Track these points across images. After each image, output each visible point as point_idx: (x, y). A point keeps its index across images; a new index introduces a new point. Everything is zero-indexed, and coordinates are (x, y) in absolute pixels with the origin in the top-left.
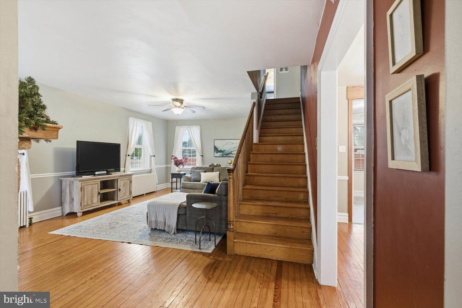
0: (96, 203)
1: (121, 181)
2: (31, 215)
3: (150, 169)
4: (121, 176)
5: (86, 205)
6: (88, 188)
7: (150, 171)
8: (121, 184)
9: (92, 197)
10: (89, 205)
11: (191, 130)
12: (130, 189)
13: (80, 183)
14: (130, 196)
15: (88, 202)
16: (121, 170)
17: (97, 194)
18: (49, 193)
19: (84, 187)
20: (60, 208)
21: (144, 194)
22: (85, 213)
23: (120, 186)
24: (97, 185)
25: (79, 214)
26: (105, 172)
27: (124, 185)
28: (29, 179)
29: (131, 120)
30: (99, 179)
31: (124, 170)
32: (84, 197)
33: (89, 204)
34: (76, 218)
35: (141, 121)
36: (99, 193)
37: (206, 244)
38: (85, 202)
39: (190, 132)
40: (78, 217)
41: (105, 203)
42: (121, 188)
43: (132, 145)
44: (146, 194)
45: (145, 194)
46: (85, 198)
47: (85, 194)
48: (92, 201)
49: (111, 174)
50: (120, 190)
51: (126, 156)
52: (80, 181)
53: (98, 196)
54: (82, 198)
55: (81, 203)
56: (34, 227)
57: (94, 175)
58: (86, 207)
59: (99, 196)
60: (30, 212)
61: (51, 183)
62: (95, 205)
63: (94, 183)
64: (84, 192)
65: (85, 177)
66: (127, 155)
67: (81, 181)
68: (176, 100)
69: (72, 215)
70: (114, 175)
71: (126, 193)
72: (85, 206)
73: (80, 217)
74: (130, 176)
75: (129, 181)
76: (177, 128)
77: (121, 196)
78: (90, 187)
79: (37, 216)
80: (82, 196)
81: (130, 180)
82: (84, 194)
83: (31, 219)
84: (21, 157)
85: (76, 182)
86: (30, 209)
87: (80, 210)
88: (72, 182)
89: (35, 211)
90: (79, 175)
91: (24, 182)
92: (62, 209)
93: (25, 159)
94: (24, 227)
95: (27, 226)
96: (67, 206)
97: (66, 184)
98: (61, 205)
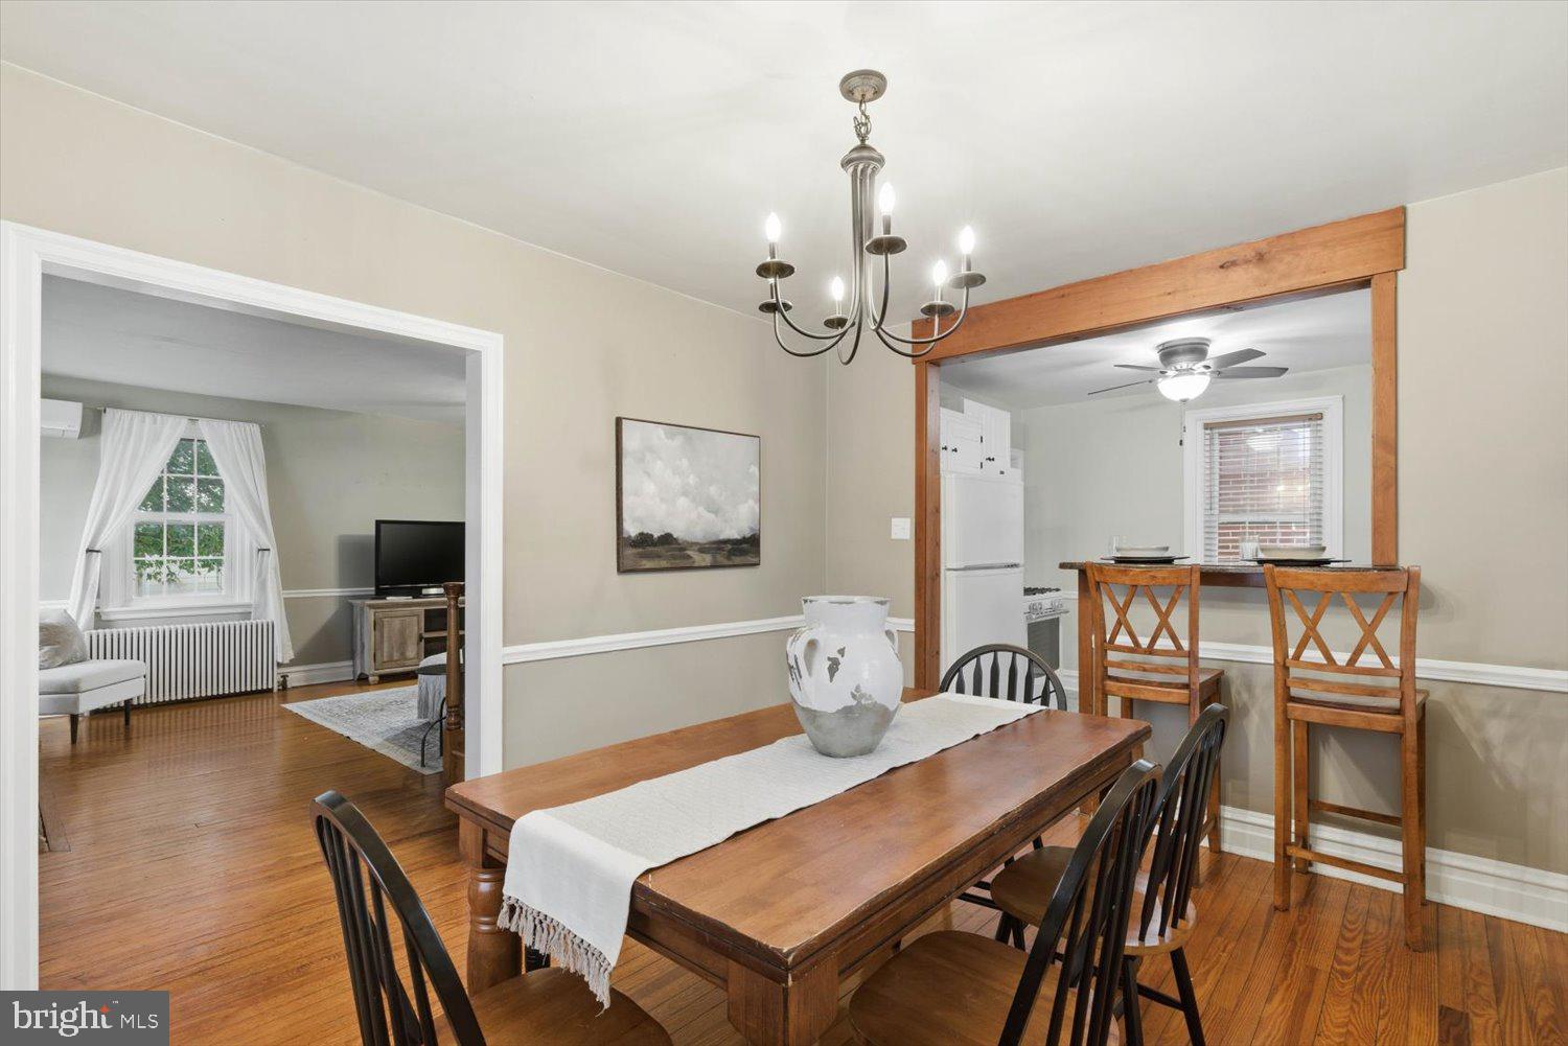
0: (414, 657)
2: (284, 670)
5: (389, 661)
6: (393, 625)
9: (403, 645)
10: (396, 661)
15: (391, 656)
17: (415, 639)
18: (325, 631)
19: (383, 622)
20: (350, 663)
24: (415, 618)
25: (372, 679)
26: (441, 591)
28: (280, 599)
30: (424, 605)
32: (382, 642)
33: (395, 658)
34: (365, 686)
36: (421, 638)
38: (385, 654)
40: (370, 685)
46: (386, 645)
47: (385, 635)
48: (403, 654)
52: (374, 607)
53: (418, 644)
54: (377, 648)
55: (375, 654)
56: (289, 693)
57: (417, 595)
58: (386, 665)
59: (422, 643)
60: (280, 665)
61: (329, 611)
62: (409, 662)
63: (409, 614)
64: (382, 631)
65: (391, 599)
69: (363, 677)
72: (386, 662)
73: (374, 685)
78: (397, 622)
79: (297, 675)
80: (377, 644)
82: (382, 636)
83: (284, 677)
84: (263, 556)
85: (367, 609)
86: (279, 658)
87: (373, 671)
88: (362, 609)
89: (292, 663)
90: (381, 593)
91: (266, 604)
92: (354, 666)
93: (272, 559)
94: (269, 691)
95: (275, 690)
96: (358, 662)
97: (357, 611)
98: (352, 658)
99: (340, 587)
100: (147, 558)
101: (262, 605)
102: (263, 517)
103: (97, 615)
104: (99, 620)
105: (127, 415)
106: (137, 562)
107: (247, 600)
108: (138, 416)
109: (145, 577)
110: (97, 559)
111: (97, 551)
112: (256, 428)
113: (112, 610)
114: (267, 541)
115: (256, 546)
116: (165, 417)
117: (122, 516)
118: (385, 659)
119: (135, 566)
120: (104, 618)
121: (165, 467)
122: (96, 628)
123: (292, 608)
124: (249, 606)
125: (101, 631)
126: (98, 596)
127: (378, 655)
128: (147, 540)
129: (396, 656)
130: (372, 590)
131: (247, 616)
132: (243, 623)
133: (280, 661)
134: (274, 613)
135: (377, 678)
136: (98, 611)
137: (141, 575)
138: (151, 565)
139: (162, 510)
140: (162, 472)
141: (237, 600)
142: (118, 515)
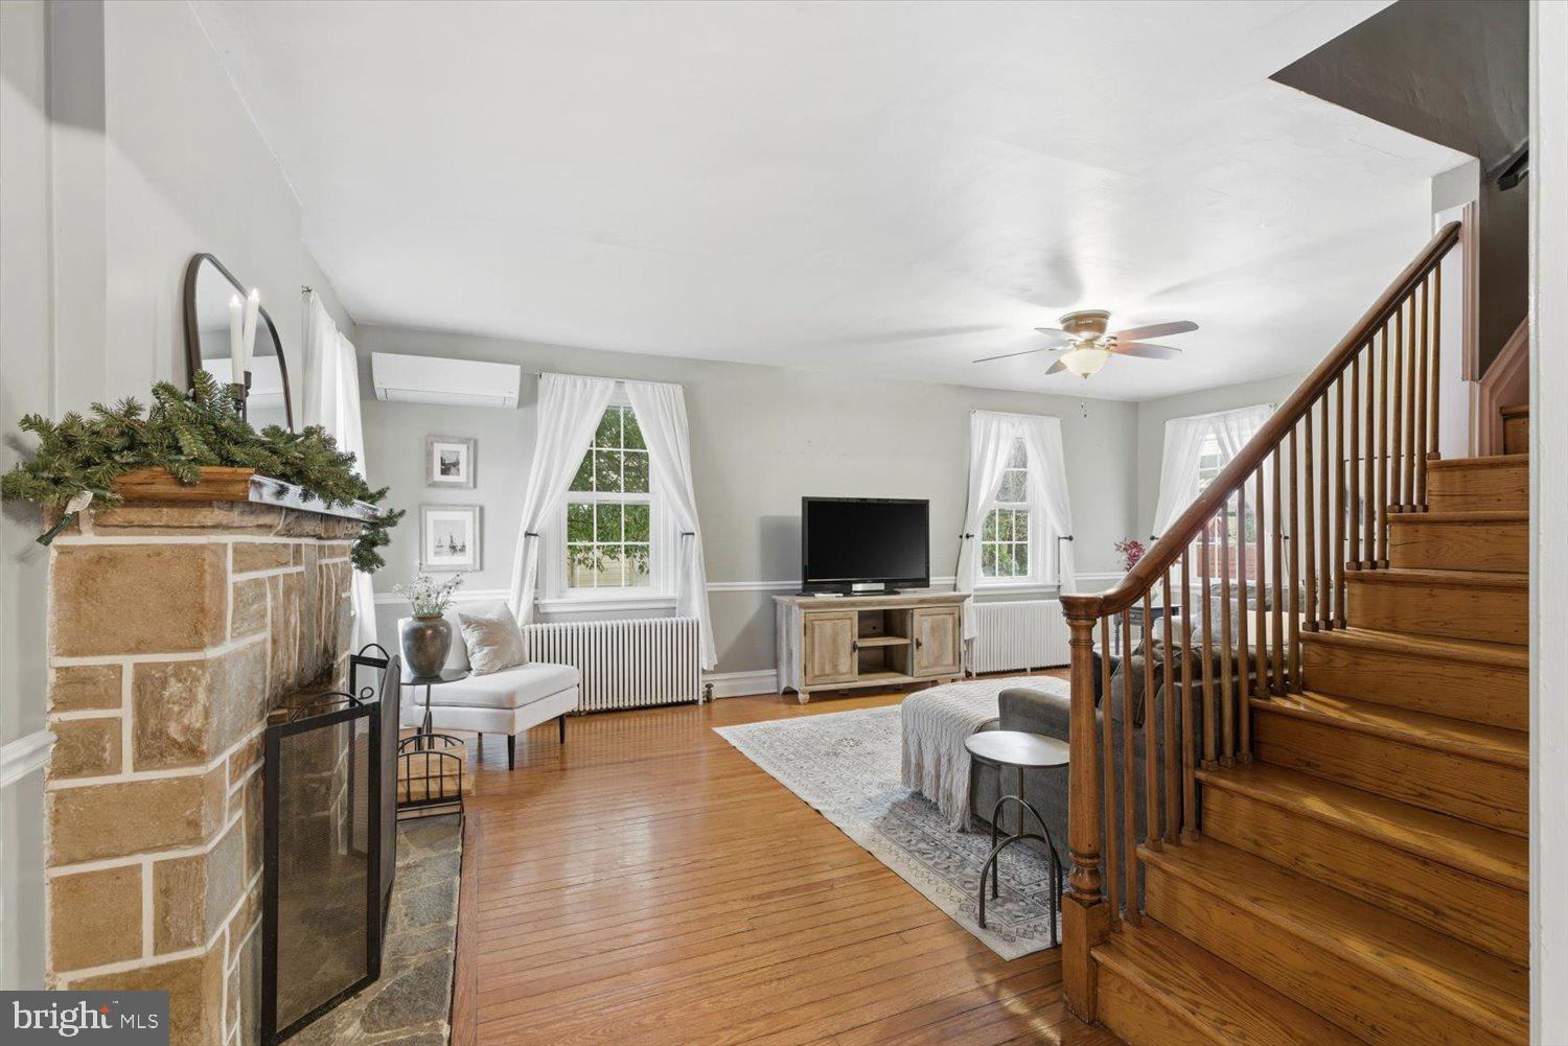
0: (847, 673)
1: (923, 618)
2: (710, 678)
3: (1057, 583)
4: (922, 601)
5: (820, 676)
6: (825, 629)
7: (1055, 590)
8: (921, 626)
9: (836, 653)
10: (828, 675)
11: (1228, 430)
12: (957, 646)
13: (803, 611)
14: (955, 669)
15: (823, 669)
16: (931, 583)
17: (848, 648)
18: (749, 632)
19: (813, 625)
20: (773, 672)
21: (1025, 670)
22: (818, 697)
23: (921, 632)
24: (848, 622)
25: (801, 697)
26: (881, 586)
27: (933, 630)
28: (704, 593)
29: (979, 421)
30: (853, 604)
31: (953, 582)
32: (813, 652)
33: (827, 672)
34: (793, 706)
35: (1016, 418)
36: (855, 647)
37: (1032, 915)
38: (816, 667)
39: (1224, 435)
40: (799, 704)
41: (874, 679)
42: (924, 640)
43: (981, 503)
44: (1033, 670)
45: (1029, 670)
46: (817, 654)
47: (817, 643)
48: (835, 666)
49: (899, 593)
50: (920, 645)
51: (961, 537)
52: (801, 606)
53: (851, 655)
54: (808, 657)
55: (805, 667)
56: (715, 706)
57: (848, 593)
58: (819, 680)
59: (856, 654)
60: (707, 672)
61: (753, 607)
62: (842, 678)
63: (840, 615)
64: (813, 638)
65: (820, 597)
66: (964, 536)
67: (805, 608)
68: (1076, 323)
69: (790, 694)
70: (907, 596)
71: (941, 656)
72: (816, 676)
73: (805, 704)
74: (958, 602)
75: (950, 618)
76: (1170, 426)
77: (925, 663)
78: (829, 624)
79: (725, 684)
80: (808, 653)
81: (956, 615)
82: (813, 643)
83: (709, 686)
84: (687, 539)
85: (796, 609)
86: (705, 664)
87: (803, 688)
88: (789, 608)
89: (718, 669)
90: (808, 589)
91: (689, 599)
92: (777, 676)
93: (695, 544)
94: (694, 702)
95: (701, 703)
96: (783, 669)
97: (781, 611)
98: (776, 665)
99: (763, 580)
100: (578, 544)
101: (686, 598)
102: (688, 498)
103: (536, 607)
104: (538, 614)
105: (560, 378)
106: (570, 547)
107: (671, 594)
108: (570, 379)
109: (576, 562)
110: (534, 542)
111: (536, 535)
112: (679, 389)
113: (551, 603)
114: (691, 526)
115: (680, 529)
116: (595, 380)
117: (554, 498)
118: (816, 673)
119: (567, 553)
120: (542, 611)
121: (594, 438)
122: (535, 622)
123: (716, 602)
124: (674, 600)
125: (539, 626)
126: (536, 587)
127: (809, 669)
128: (578, 524)
129: (828, 669)
130: (798, 584)
131: (671, 611)
132: (668, 620)
133: (705, 668)
134: (697, 611)
135: (808, 696)
136: (536, 602)
137: (574, 560)
138: (581, 551)
139: (592, 490)
140: (591, 446)
141: (661, 594)
142: (551, 497)
